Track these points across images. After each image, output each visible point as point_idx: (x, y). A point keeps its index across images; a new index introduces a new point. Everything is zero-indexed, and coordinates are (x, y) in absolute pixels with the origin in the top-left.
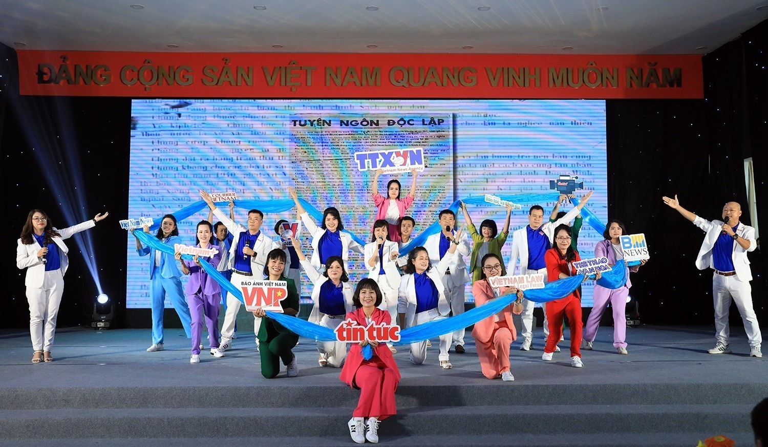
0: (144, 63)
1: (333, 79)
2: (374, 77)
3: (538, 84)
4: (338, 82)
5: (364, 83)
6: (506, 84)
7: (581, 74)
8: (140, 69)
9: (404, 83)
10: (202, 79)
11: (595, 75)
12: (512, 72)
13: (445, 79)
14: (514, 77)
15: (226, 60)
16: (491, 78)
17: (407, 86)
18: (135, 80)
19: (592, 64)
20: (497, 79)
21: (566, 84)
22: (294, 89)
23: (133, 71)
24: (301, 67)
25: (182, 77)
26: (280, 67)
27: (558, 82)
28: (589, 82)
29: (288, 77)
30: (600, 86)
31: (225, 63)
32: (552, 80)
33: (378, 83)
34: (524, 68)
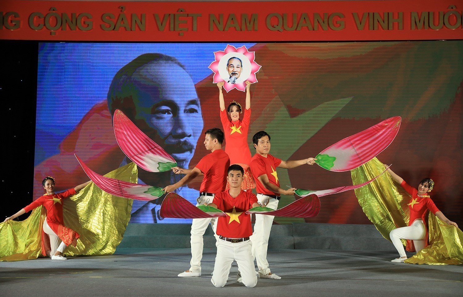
0: (50, 10)
1: (216, 25)
2: (252, 23)
3: (401, 27)
4: (221, 27)
5: (244, 27)
6: (371, 27)
7: (441, 17)
8: (46, 15)
9: (279, 28)
10: (101, 26)
11: (455, 17)
12: (377, 16)
13: (316, 24)
14: (378, 21)
15: (122, 8)
16: (358, 22)
17: (281, 30)
18: (42, 25)
19: (452, 8)
20: (363, 24)
21: (428, 27)
22: (182, 34)
23: (39, 17)
24: (188, 14)
25: (83, 23)
26: (170, 15)
27: (420, 25)
28: (450, 24)
29: (177, 23)
30: (460, 28)
31: (121, 11)
32: (414, 23)
33: (256, 28)
34: (388, 13)
